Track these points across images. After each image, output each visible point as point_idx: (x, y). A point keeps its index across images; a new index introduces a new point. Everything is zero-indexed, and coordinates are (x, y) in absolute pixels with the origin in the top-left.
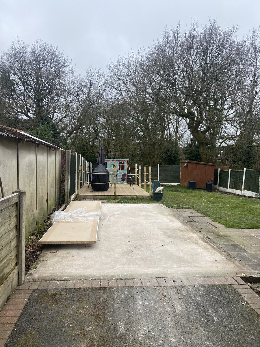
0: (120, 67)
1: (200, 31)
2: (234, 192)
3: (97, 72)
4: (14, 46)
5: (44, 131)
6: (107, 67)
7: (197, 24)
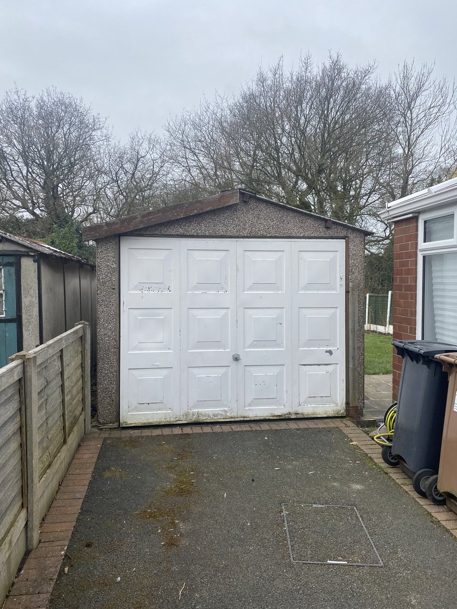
0: (187, 126)
1: (316, 72)
2: (375, 330)
3: (148, 136)
4: (8, 99)
5: (63, 238)
6: (164, 127)
7: (311, 59)
